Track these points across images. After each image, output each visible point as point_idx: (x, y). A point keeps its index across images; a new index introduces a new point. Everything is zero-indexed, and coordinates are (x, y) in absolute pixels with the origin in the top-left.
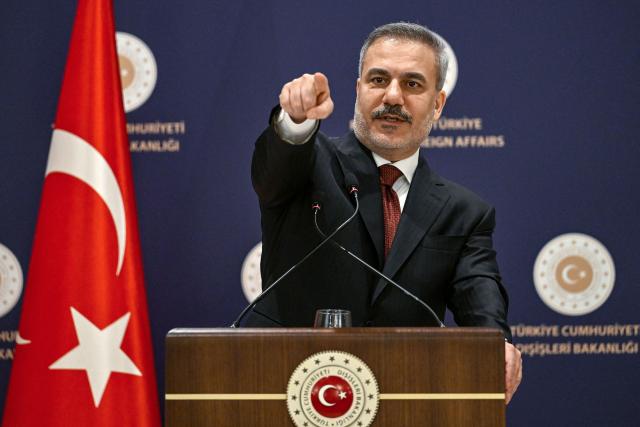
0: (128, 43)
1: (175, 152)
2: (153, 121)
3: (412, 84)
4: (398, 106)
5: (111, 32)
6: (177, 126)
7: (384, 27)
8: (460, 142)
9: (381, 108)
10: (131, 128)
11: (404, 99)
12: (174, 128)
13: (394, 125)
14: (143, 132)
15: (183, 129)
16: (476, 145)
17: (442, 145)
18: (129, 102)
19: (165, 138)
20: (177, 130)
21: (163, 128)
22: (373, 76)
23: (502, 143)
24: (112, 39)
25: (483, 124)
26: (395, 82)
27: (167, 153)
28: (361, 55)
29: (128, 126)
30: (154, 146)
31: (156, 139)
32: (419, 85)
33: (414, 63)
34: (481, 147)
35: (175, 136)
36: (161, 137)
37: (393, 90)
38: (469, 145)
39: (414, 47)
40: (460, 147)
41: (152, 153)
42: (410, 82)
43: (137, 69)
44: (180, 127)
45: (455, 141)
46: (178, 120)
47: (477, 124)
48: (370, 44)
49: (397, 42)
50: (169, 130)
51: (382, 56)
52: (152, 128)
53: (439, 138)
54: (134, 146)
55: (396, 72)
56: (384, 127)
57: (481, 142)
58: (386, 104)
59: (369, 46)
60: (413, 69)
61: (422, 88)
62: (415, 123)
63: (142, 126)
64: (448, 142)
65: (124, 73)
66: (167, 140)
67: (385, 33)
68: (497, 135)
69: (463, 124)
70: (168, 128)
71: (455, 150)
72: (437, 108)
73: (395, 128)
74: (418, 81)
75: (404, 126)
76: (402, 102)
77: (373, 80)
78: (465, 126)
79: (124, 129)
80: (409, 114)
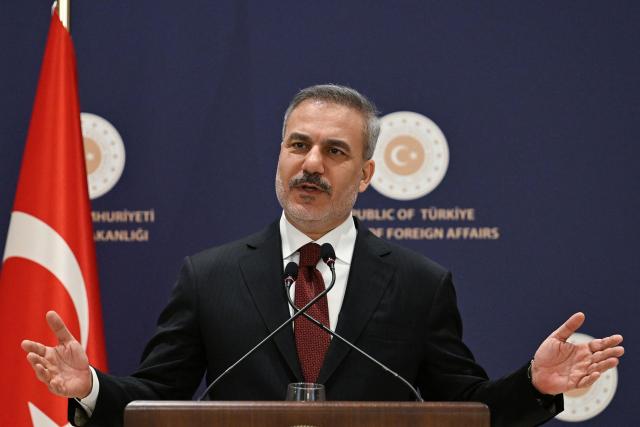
0: (94, 125)
1: (144, 242)
2: (120, 209)
3: (335, 151)
4: (317, 175)
5: (75, 113)
6: (146, 214)
7: (309, 90)
8: (451, 233)
9: (300, 175)
10: (96, 217)
11: (325, 167)
12: (143, 217)
13: (312, 195)
14: (110, 220)
15: (152, 218)
16: (468, 237)
17: (431, 236)
18: (95, 188)
19: (133, 227)
20: (146, 219)
21: (131, 216)
22: (294, 141)
23: (496, 236)
24: (76, 120)
25: (476, 214)
26: (315, 149)
27: (136, 242)
28: (286, 117)
29: (93, 214)
30: (121, 236)
31: (124, 229)
32: (343, 153)
33: (338, 129)
34: (474, 239)
35: (144, 225)
36: (129, 226)
37: (314, 157)
38: (461, 237)
39: (341, 112)
40: (451, 239)
41: (119, 243)
42: (331, 148)
43: (104, 153)
44: (150, 215)
45: (445, 233)
46: (147, 209)
47: (470, 214)
48: (295, 106)
49: (321, 106)
50: (138, 219)
51: (304, 119)
52: (119, 216)
53: (428, 230)
54: (99, 235)
55: (318, 137)
56: (302, 197)
57: (474, 233)
58: (305, 171)
59: (294, 108)
60: (336, 136)
61: (346, 156)
62: (334, 194)
63: (108, 214)
64: (439, 233)
65: (89, 157)
66: (136, 230)
67: (311, 95)
68: (491, 227)
69: (454, 214)
70: (138, 216)
71: (445, 241)
72: (364, 179)
73: (313, 199)
74: (342, 149)
75: (322, 197)
76: (322, 170)
77: (293, 145)
78: (457, 217)
79: (90, 218)
80: (329, 184)
